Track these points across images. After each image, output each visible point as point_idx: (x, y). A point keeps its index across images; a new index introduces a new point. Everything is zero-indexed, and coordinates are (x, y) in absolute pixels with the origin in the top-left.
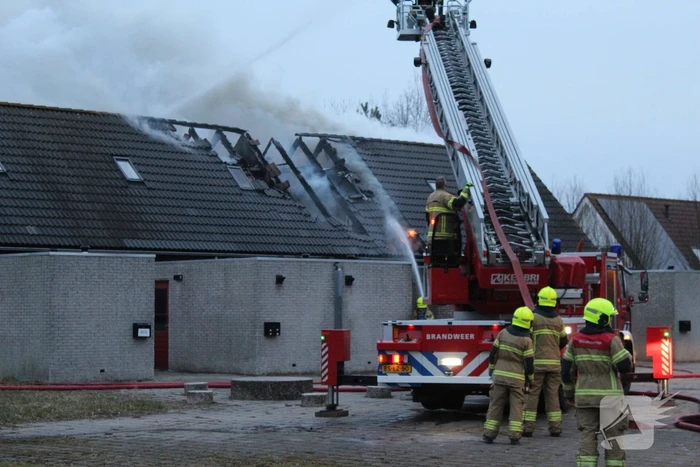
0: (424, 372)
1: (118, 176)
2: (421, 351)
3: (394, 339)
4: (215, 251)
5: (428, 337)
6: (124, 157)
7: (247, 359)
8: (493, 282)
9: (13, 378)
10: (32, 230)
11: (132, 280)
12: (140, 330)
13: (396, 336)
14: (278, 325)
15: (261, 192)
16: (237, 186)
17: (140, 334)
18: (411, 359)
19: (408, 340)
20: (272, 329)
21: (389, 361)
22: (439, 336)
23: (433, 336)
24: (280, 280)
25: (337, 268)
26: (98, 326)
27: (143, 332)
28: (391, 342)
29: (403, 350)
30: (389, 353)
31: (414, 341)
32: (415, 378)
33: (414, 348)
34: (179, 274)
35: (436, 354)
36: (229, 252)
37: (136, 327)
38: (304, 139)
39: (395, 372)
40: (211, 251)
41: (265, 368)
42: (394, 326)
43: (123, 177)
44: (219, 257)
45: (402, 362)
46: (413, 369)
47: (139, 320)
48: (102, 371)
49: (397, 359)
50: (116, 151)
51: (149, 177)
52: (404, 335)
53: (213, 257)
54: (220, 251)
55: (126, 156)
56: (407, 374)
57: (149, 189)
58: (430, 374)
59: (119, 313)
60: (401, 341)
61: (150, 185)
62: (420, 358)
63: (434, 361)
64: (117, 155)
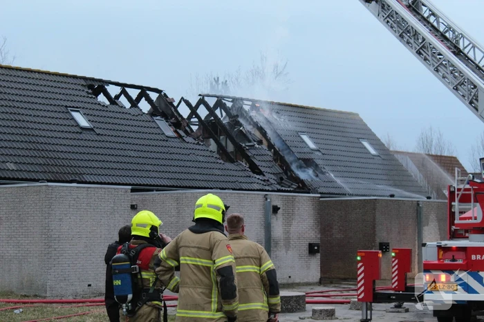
0: (469, 290)
1: (73, 124)
3: (439, 259)
4: (154, 186)
5: (473, 257)
6: (77, 109)
9: (12, 292)
10: (12, 166)
13: (440, 257)
15: (181, 139)
16: (163, 134)
19: (454, 260)
23: (479, 257)
25: (266, 199)
28: (437, 262)
29: (448, 270)
31: (460, 262)
32: (461, 295)
34: (134, 203)
35: (481, 273)
36: (164, 186)
38: (206, 99)
40: (151, 185)
42: (439, 247)
43: (78, 125)
44: (156, 191)
48: (89, 285)
50: (69, 104)
51: (97, 125)
52: (449, 254)
53: (152, 190)
54: (157, 186)
55: (77, 108)
57: (98, 134)
58: (477, 293)
60: (447, 262)
61: (98, 131)
63: (480, 280)
64: (70, 107)
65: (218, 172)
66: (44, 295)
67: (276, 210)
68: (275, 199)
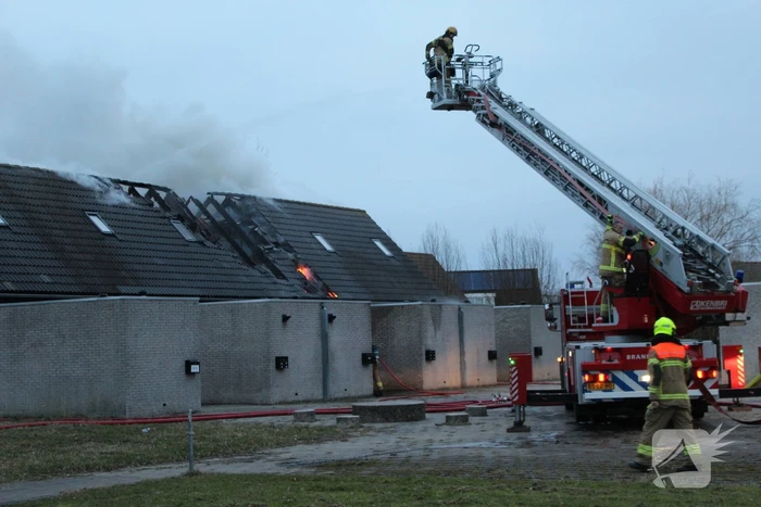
0: (625, 388)
1: (94, 229)
2: (623, 371)
3: (596, 360)
5: (628, 357)
6: (94, 213)
7: (260, 390)
8: (692, 308)
9: (82, 415)
11: (183, 321)
12: (193, 366)
13: (597, 358)
14: (286, 358)
15: (201, 243)
16: (183, 238)
17: (192, 371)
18: (614, 378)
19: (610, 360)
20: (281, 363)
21: (595, 379)
22: (638, 357)
23: (633, 357)
24: (285, 319)
25: (323, 308)
26: (160, 364)
27: (195, 368)
28: (594, 363)
29: (606, 370)
30: (592, 373)
31: (616, 362)
32: (618, 393)
33: (616, 367)
35: (636, 372)
37: (188, 364)
38: (215, 197)
39: (598, 389)
41: (276, 397)
42: (596, 349)
43: (99, 230)
45: (606, 381)
46: (616, 386)
47: (189, 357)
48: (165, 405)
49: (601, 377)
50: (88, 207)
51: (119, 230)
52: (606, 356)
55: (94, 211)
56: (610, 391)
57: (121, 241)
58: (632, 390)
59: (175, 352)
60: (604, 362)
61: (120, 237)
62: (622, 376)
63: (635, 378)
64: (87, 211)
65: (245, 279)
66: (122, 416)
67: (331, 318)
68: (331, 307)
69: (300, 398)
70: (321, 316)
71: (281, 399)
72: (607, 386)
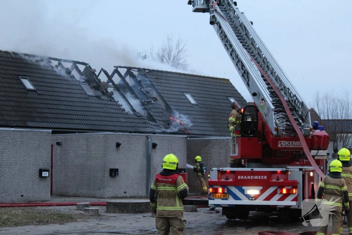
0: (236, 198)
1: (22, 87)
2: (235, 186)
3: (218, 179)
4: (76, 129)
5: (239, 177)
6: (25, 77)
7: (100, 189)
8: (279, 146)
11: (39, 144)
12: (43, 173)
13: (219, 177)
14: (117, 170)
15: (98, 97)
16: (86, 94)
17: (43, 175)
18: (229, 190)
19: (227, 179)
20: (114, 173)
21: (216, 191)
22: (245, 177)
23: (242, 177)
24: (118, 145)
25: (148, 139)
26: (20, 170)
27: (45, 174)
28: (217, 180)
29: (224, 185)
30: (215, 187)
31: (231, 180)
32: (231, 201)
33: (231, 184)
34: (60, 141)
35: (243, 188)
36: (83, 129)
37: (41, 171)
39: (219, 198)
40: (74, 129)
41: (110, 194)
42: (219, 171)
43: (25, 88)
44: (78, 133)
45: (223, 192)
46: (230, 196)
47: (43, 167)
48: (22, 196)
49: (220, 190)
50: (20, 73)
51: (38, 88)
52: (225, 176)
53: (75, 132)
54: (79, 129)
55: (26, 76)
56: (227, 199)
57: (40, 94)
58: (241, 200)
59: (32, 163)
60: (223, 180)
61: (39, 92)
62: (234, 190)
63: (243, 192)
64: (21, 76)
65: (123, 120)
67: (154, 146)
68: (154, 139)
69: (127, 195)
70: (147, 144)
71: (112, 195)
72: (225, 196)
